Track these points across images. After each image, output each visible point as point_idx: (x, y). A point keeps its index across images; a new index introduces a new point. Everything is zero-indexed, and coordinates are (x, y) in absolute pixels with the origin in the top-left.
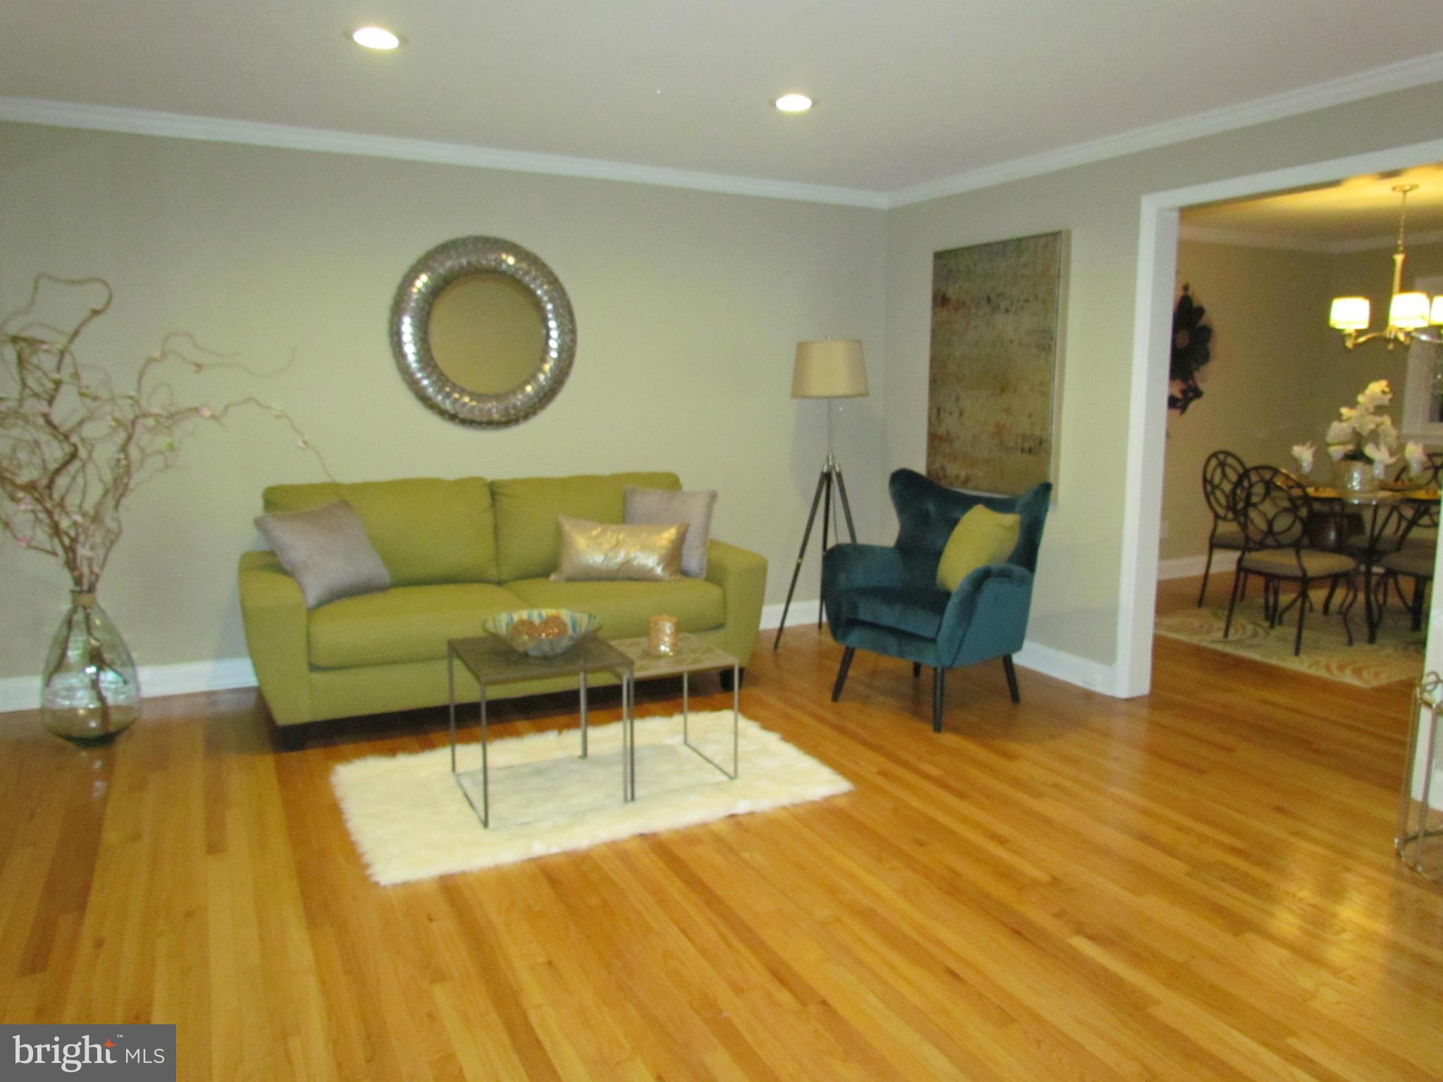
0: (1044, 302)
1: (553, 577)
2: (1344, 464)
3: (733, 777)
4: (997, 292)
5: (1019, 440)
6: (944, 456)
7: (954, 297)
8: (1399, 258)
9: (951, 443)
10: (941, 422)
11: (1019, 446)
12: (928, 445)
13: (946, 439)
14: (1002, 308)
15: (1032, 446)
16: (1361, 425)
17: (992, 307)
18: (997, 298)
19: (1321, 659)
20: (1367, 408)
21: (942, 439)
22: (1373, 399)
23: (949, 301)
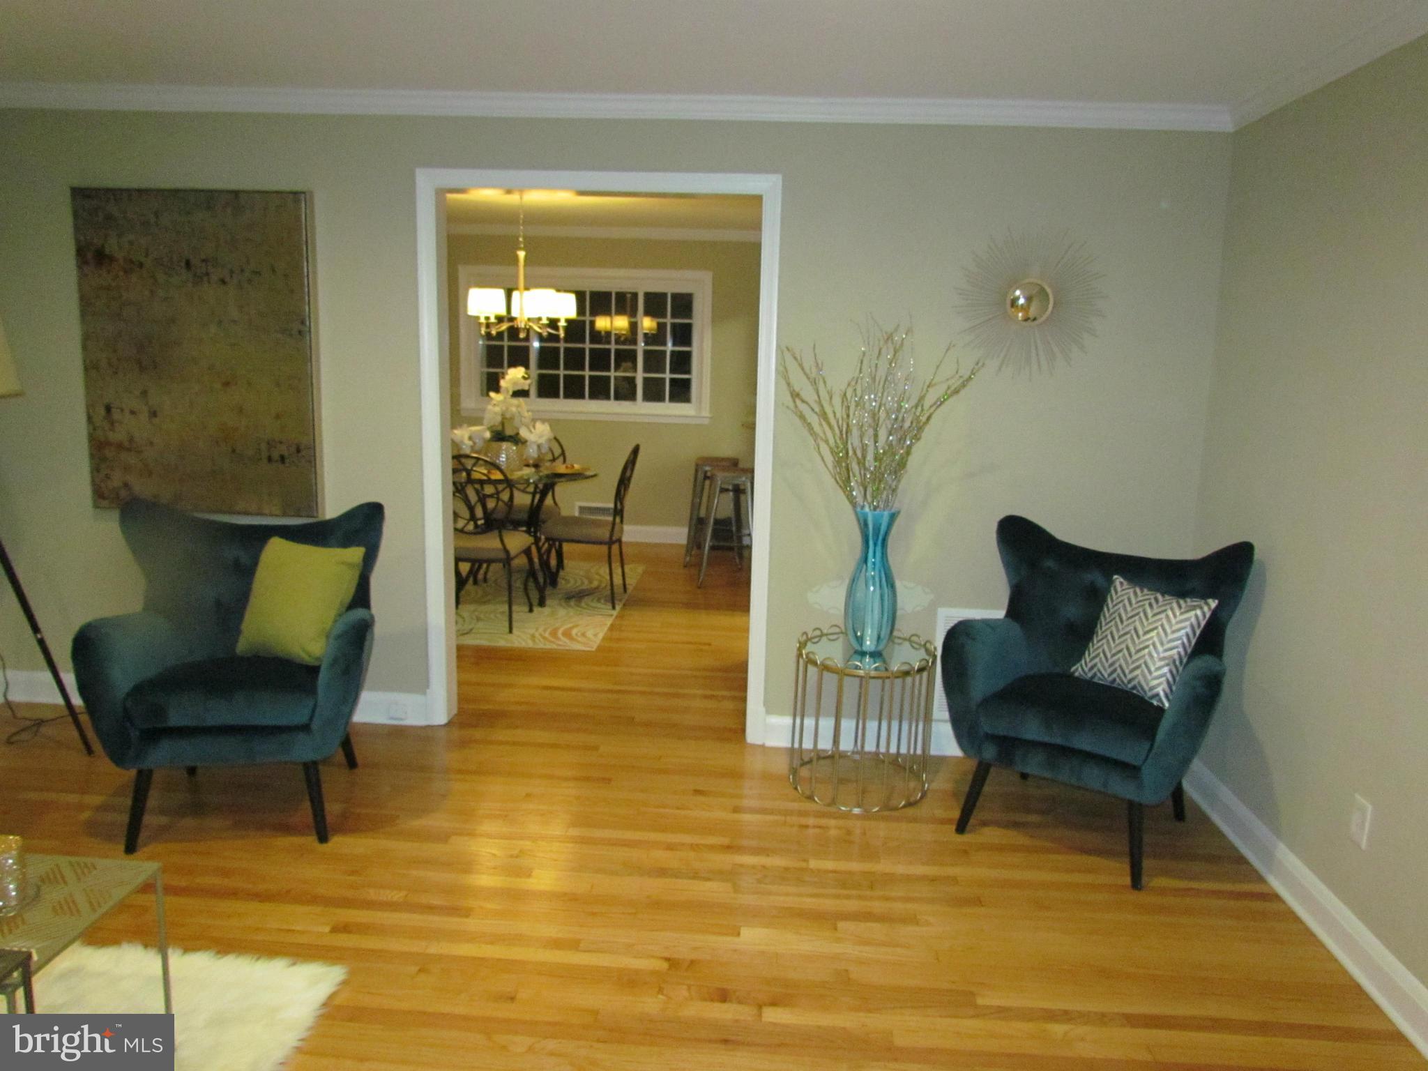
2: (492, 445)
4: (203, 257)
5: (264, 446)
6: (127, 469)
7: (120, 255)
8: (522, 254)
9: (140, 452)
10: (117, 424)
11: (265, 455)
12: (92, 456)
13: (129, 446)
14: (214, 278)
15: (286, 454)
16: (507, 409)
17: (195, 275)
18: (204, 264)
19: (532, 631)
20: (508, 391)
21: (120, 446)
22: (515, 384)
23: (111, 259)
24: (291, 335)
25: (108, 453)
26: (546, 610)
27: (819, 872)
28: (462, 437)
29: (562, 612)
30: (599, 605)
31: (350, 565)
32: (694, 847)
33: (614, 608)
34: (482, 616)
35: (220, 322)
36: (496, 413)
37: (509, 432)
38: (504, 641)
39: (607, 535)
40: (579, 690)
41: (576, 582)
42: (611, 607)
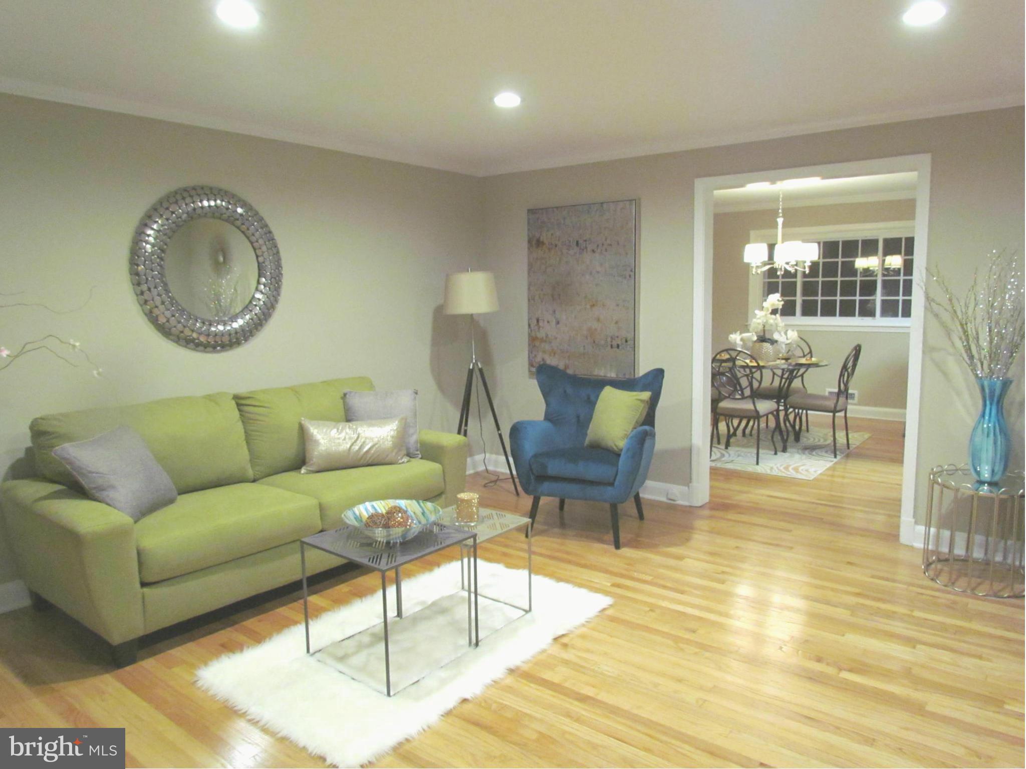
0: (624, 246)
1: (303, 471)
2: (757, 345)
3: (529, 611)
4: (584, 239)
5: (609, 340)
6: (544, 352)
7: (545, 241)
8: (780, 221)
9: (550, 343)
10: (541, 328)
11: (609, 343)
12: (529, 345)
13: (545, 340)
14: (589, 249)
15: (619, 343)
16: (767, 321)
17: (580, 249)
18: (585, 243)
19: (771, 465)
20: (768, 310)
21: (542, 340)
22: (773, 305)
23: (543, 243)
24: (625, 278)
25: (537, 343)
26: (786, 455)
27: (919, 618)
28: (736, 339)
29: (797, 456)
30: (826, 455)
31: (642, 401)
32: (833, 590)
33: (835, 457)
34: (742, 454)
35: (591, 274)
36: (759, 324)
37: (767, 336)
38: (751, 468)
39: (833, 406)
40: (791, 500)
41: (814, 439)
42: (833, 457)
